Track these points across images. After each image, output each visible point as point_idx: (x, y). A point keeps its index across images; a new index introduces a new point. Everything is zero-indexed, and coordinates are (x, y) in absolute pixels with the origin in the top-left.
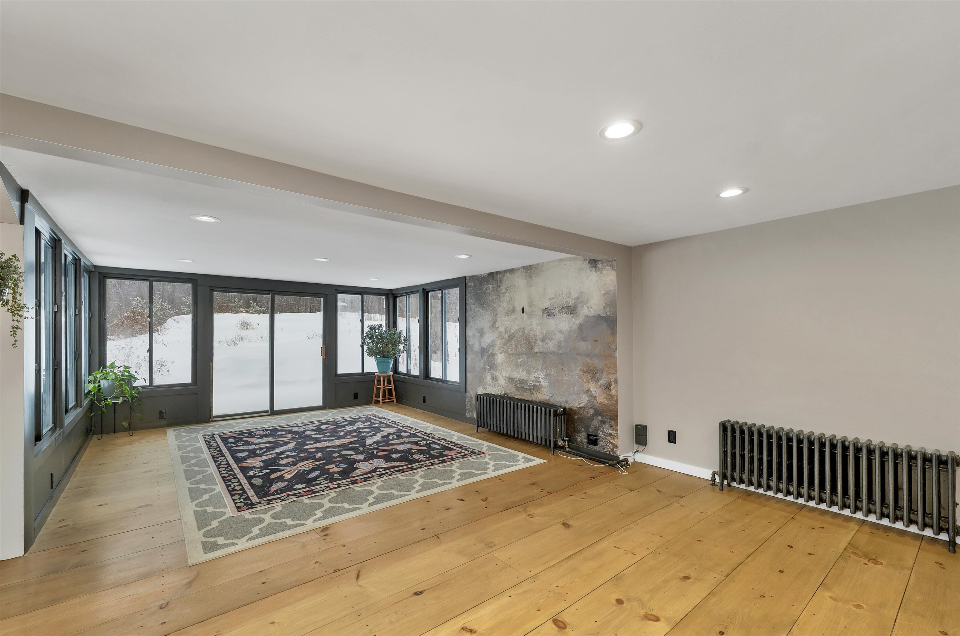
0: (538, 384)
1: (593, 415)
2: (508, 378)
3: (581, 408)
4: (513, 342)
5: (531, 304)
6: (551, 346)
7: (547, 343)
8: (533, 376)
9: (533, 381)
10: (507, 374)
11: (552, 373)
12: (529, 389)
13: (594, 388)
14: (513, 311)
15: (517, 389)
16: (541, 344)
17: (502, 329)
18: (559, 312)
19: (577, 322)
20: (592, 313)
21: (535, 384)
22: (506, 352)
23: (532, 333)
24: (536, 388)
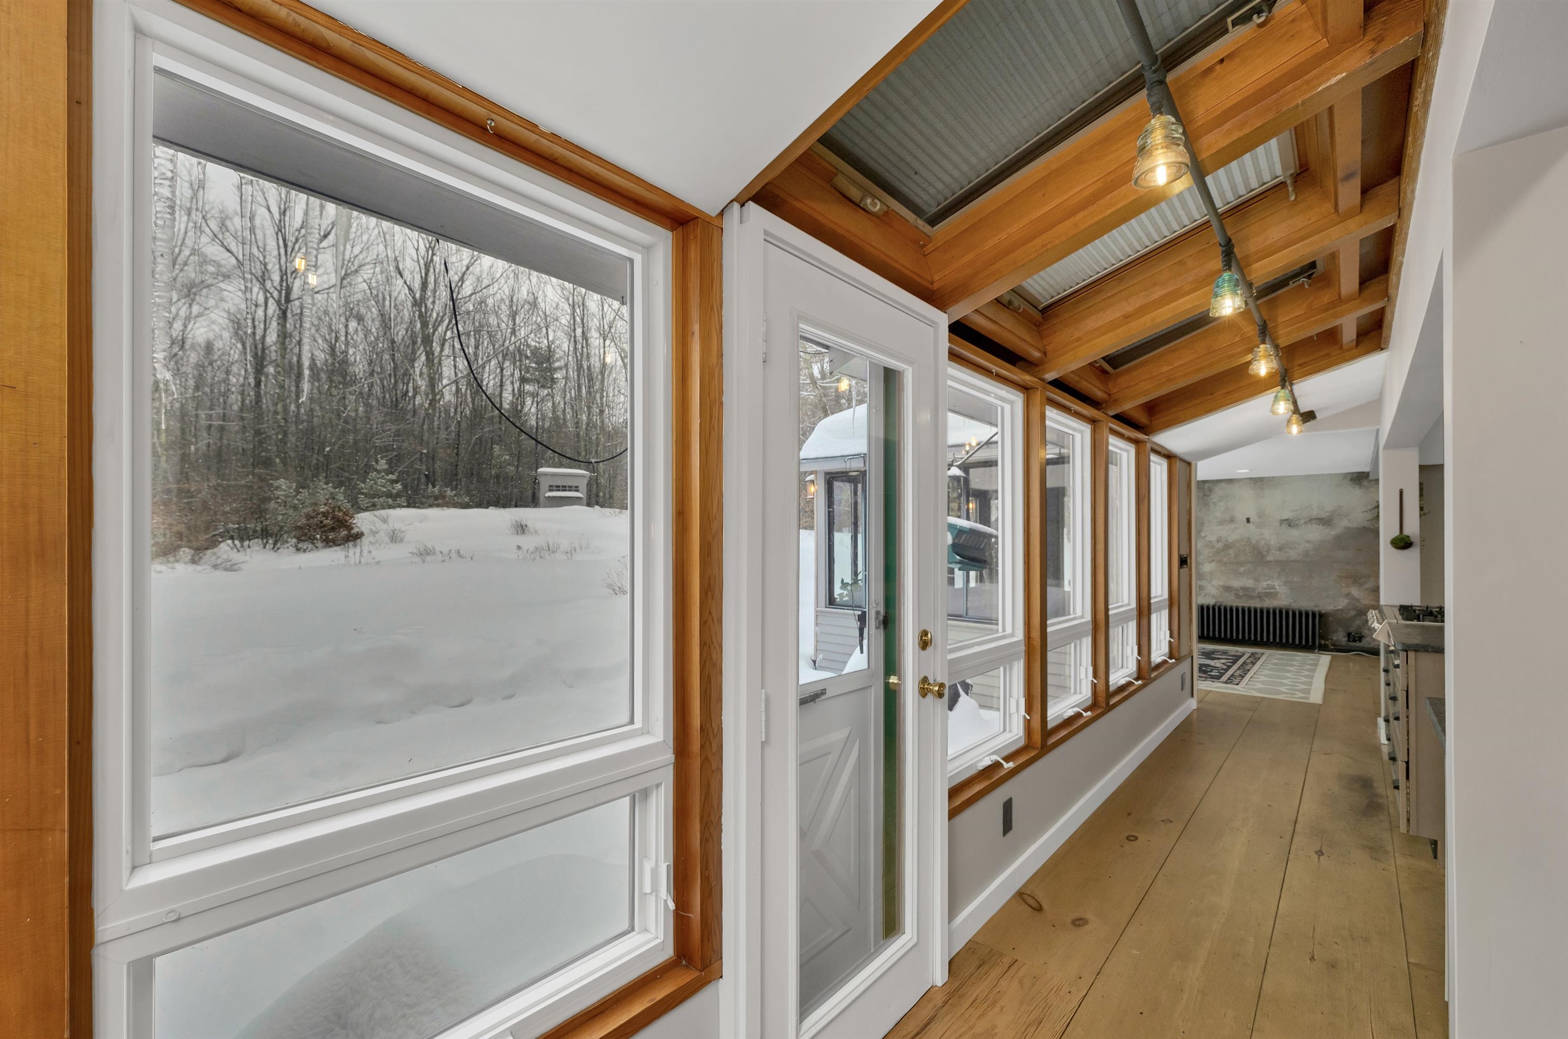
0: (1273, 591)
1: (1356, 615)
2: (1222, 587)
3: (1338, 610)
4: (1231, 551)
5: (1261, 514)
6: (1293, 554)
7: (1287, 552)
8: (1265, 584)
9: (1264, 589)
10: (1221, 583)
11: (1295, 579)
12: (1257, 597)
13: (1355, 591)
14: (1232, 520)
15: (1238, 596)
16: (1278, 552)
17: (1213, 538)
18: (1306, 523)
19: (1333, 533)
20: (1355, 525)
21: (1268, 591)
22: (1220, 561)
23: (1263, 542)
24: (1272, 595)
